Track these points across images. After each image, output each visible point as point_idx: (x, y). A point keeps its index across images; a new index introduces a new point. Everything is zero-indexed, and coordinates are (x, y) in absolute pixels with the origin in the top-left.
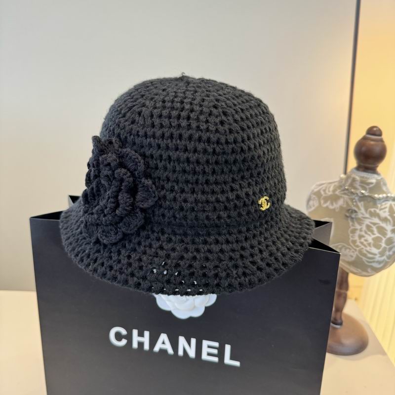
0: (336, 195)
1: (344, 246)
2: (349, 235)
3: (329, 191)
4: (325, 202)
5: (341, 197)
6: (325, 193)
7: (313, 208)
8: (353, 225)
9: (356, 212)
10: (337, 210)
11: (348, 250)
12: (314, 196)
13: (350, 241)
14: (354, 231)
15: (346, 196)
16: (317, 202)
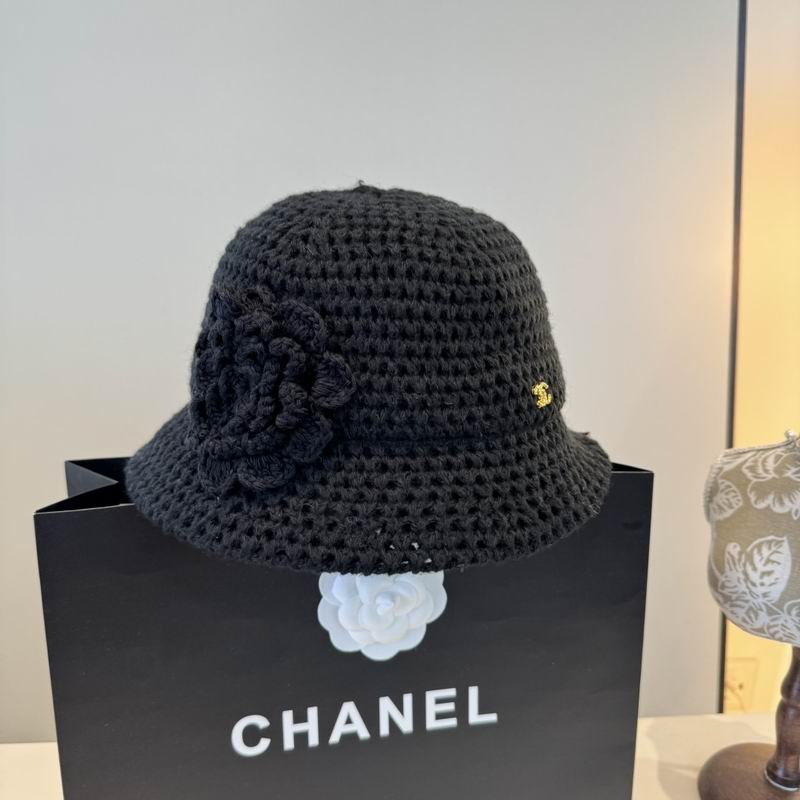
0: (788, 479)
3: (766, 471)
4: (762, 496)
6: (757, 476)
7: (729, 512)
10: (795, 518)
12: (727, 483)
16: (740, 498)
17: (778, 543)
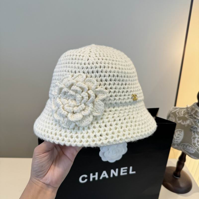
0: (186, 117)
1: (189, 145)
2: (192, 140)
3: (181, 114)
4: (179, 120)
5: (189, 119)
6: (179, 115)
8: (194, 135)
9: (196, 128)
10: (186, 126)
11: (191, 148)
12: (172, 115)
13: (192, 143)
14: (194, 138)
15: (191, 119)
16: (174, 119)
17: (181, 131)
